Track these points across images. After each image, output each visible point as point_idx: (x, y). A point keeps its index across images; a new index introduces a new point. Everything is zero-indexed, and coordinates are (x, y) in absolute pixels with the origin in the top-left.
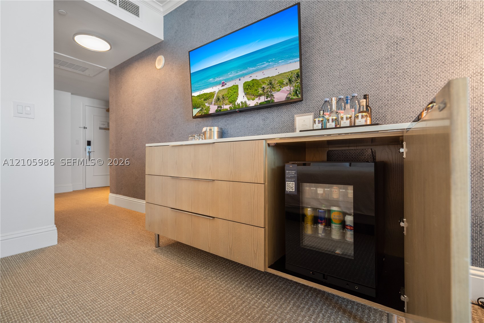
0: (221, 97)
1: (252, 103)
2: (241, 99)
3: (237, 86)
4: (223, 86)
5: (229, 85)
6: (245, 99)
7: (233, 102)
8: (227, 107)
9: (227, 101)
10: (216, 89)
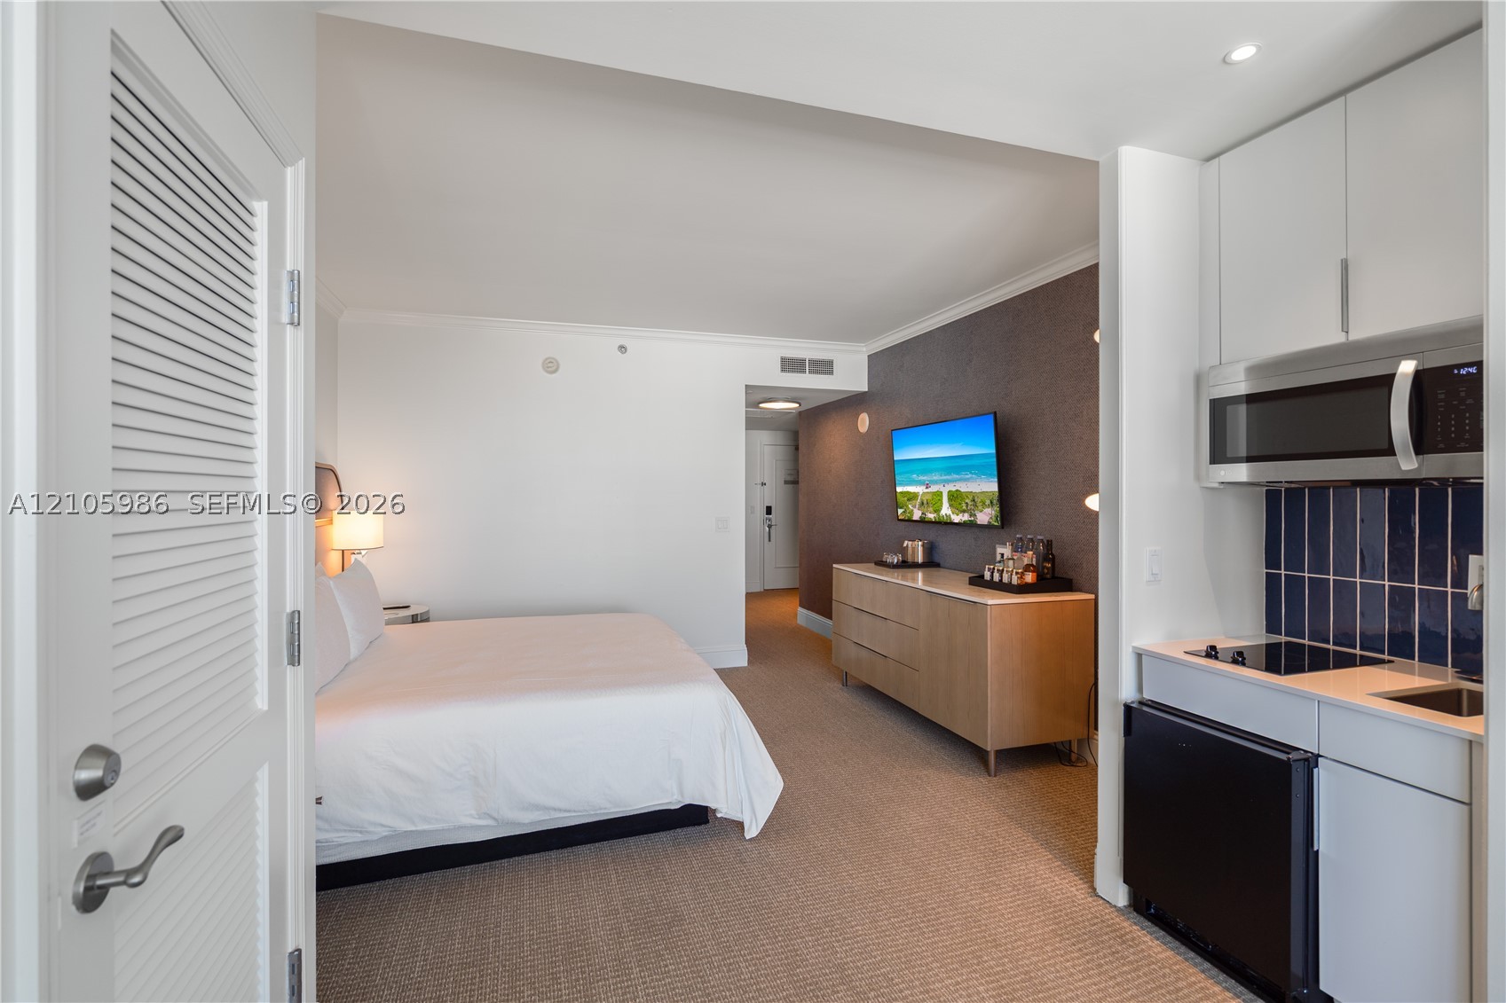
0: (925, 502)
1: (956, 519)
2: (946, 510)
3: (941, 493)
4: (927, 488)
5: (934, 489)
6: (949, 512)
7: (937, 511)
8: (931, 516)
9: (931, 509)
10: (920, 490)
